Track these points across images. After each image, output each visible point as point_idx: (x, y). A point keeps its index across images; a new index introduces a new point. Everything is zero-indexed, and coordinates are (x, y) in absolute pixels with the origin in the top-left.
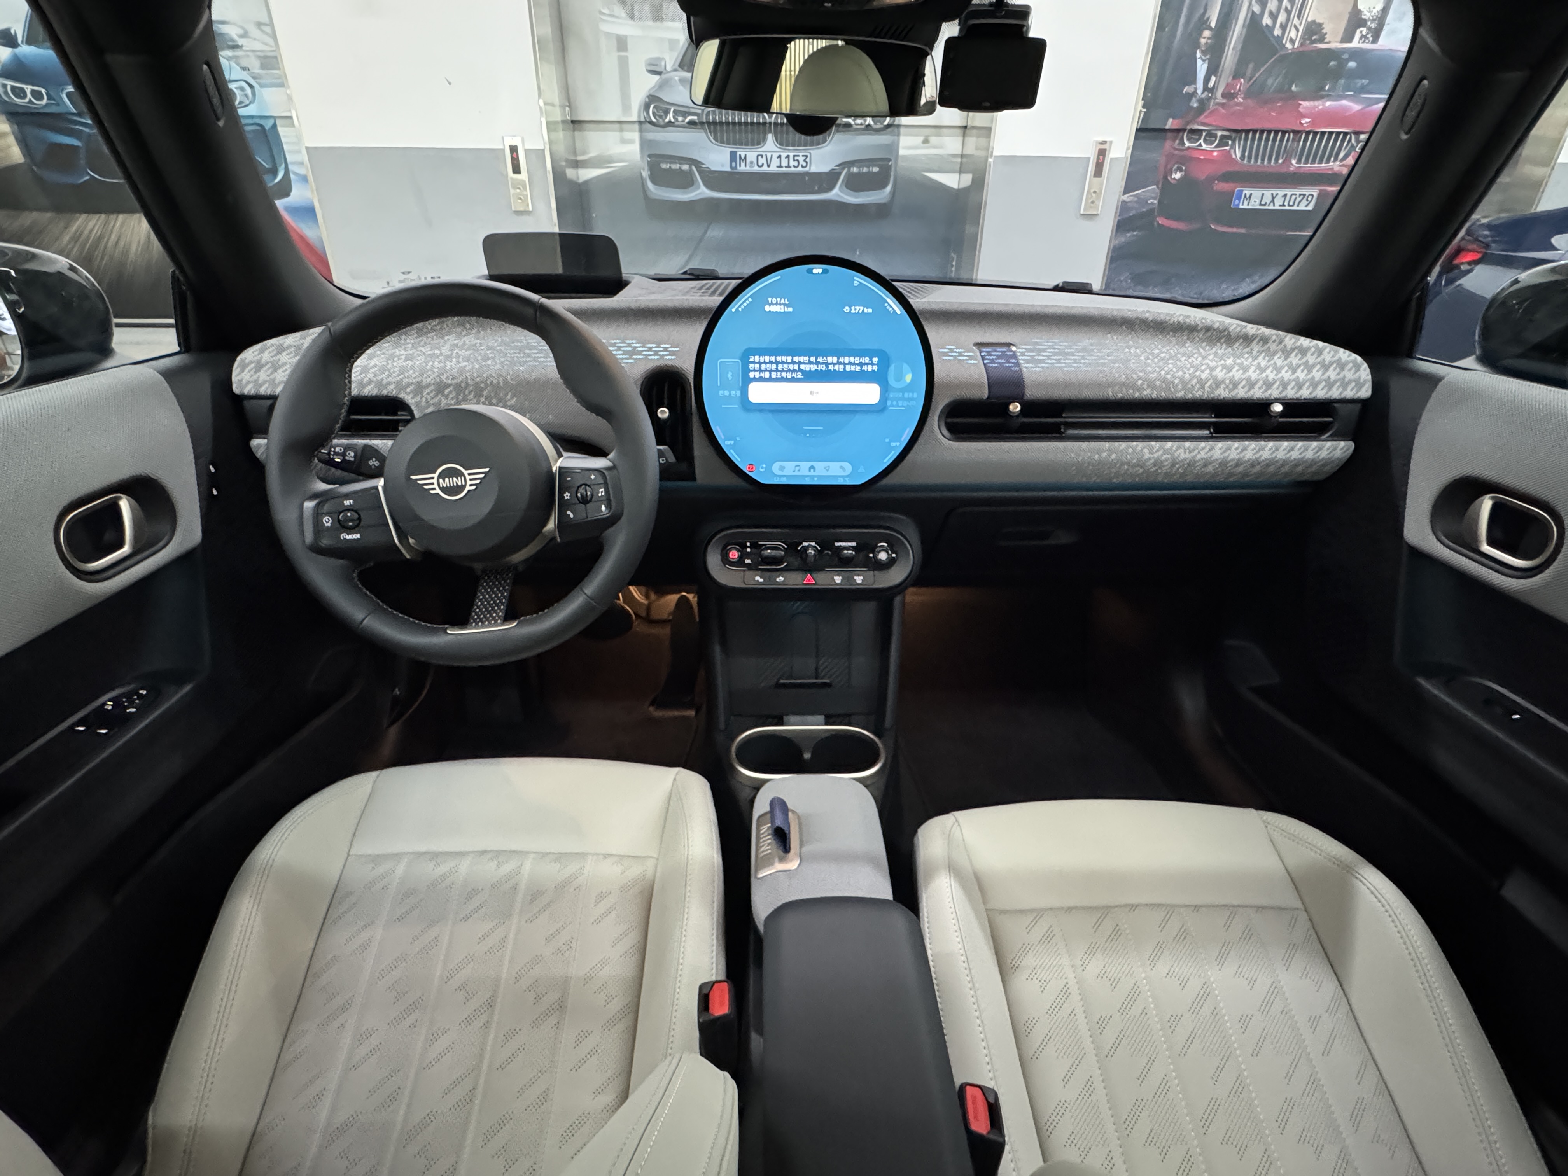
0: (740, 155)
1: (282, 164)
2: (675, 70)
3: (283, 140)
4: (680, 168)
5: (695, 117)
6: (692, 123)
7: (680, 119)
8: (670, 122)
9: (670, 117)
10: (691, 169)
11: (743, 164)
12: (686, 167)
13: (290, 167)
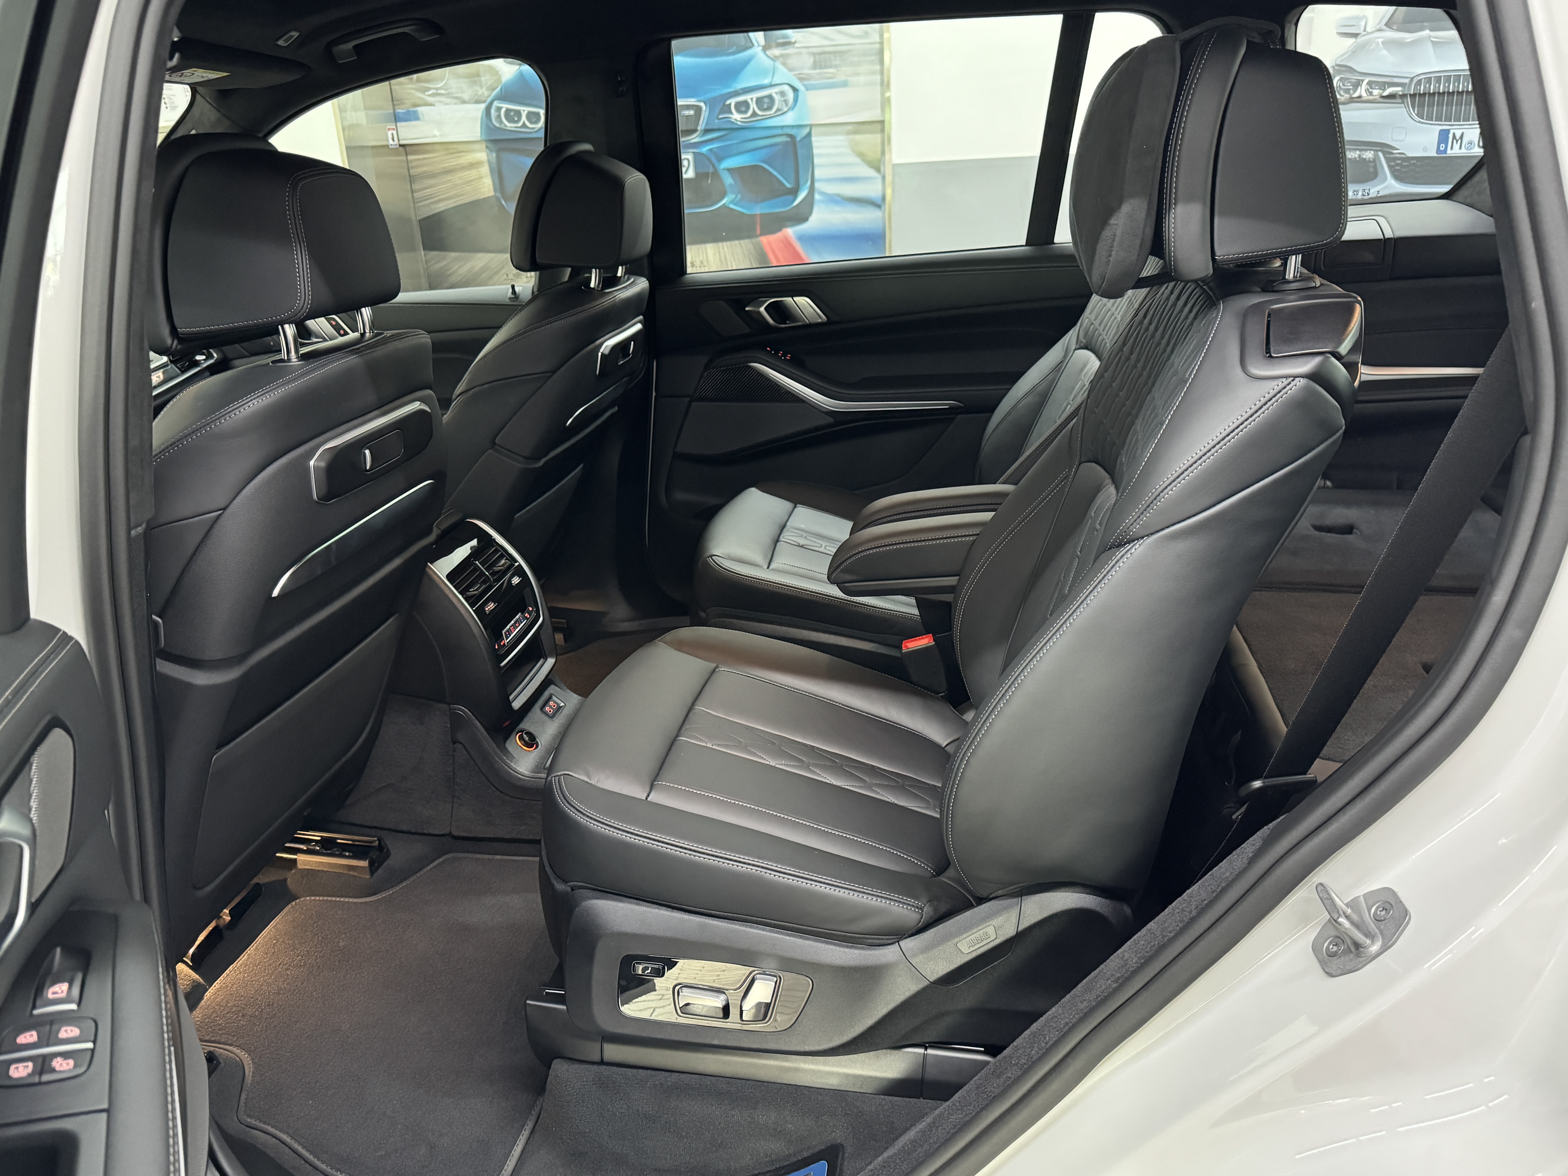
0: (1454, 134)
1: (807, 182)
2: (1380, 30)
3: (816, 151)
4: (1360, 156)
5: (1400, 89)
6: (1392, 96)
7: (1376, 92)
8: (1360, 97)
9: (1362, 91)
10: (1376, 157)
11: (1456, 146)
12: (1369, 155)
13: (817, 185)
